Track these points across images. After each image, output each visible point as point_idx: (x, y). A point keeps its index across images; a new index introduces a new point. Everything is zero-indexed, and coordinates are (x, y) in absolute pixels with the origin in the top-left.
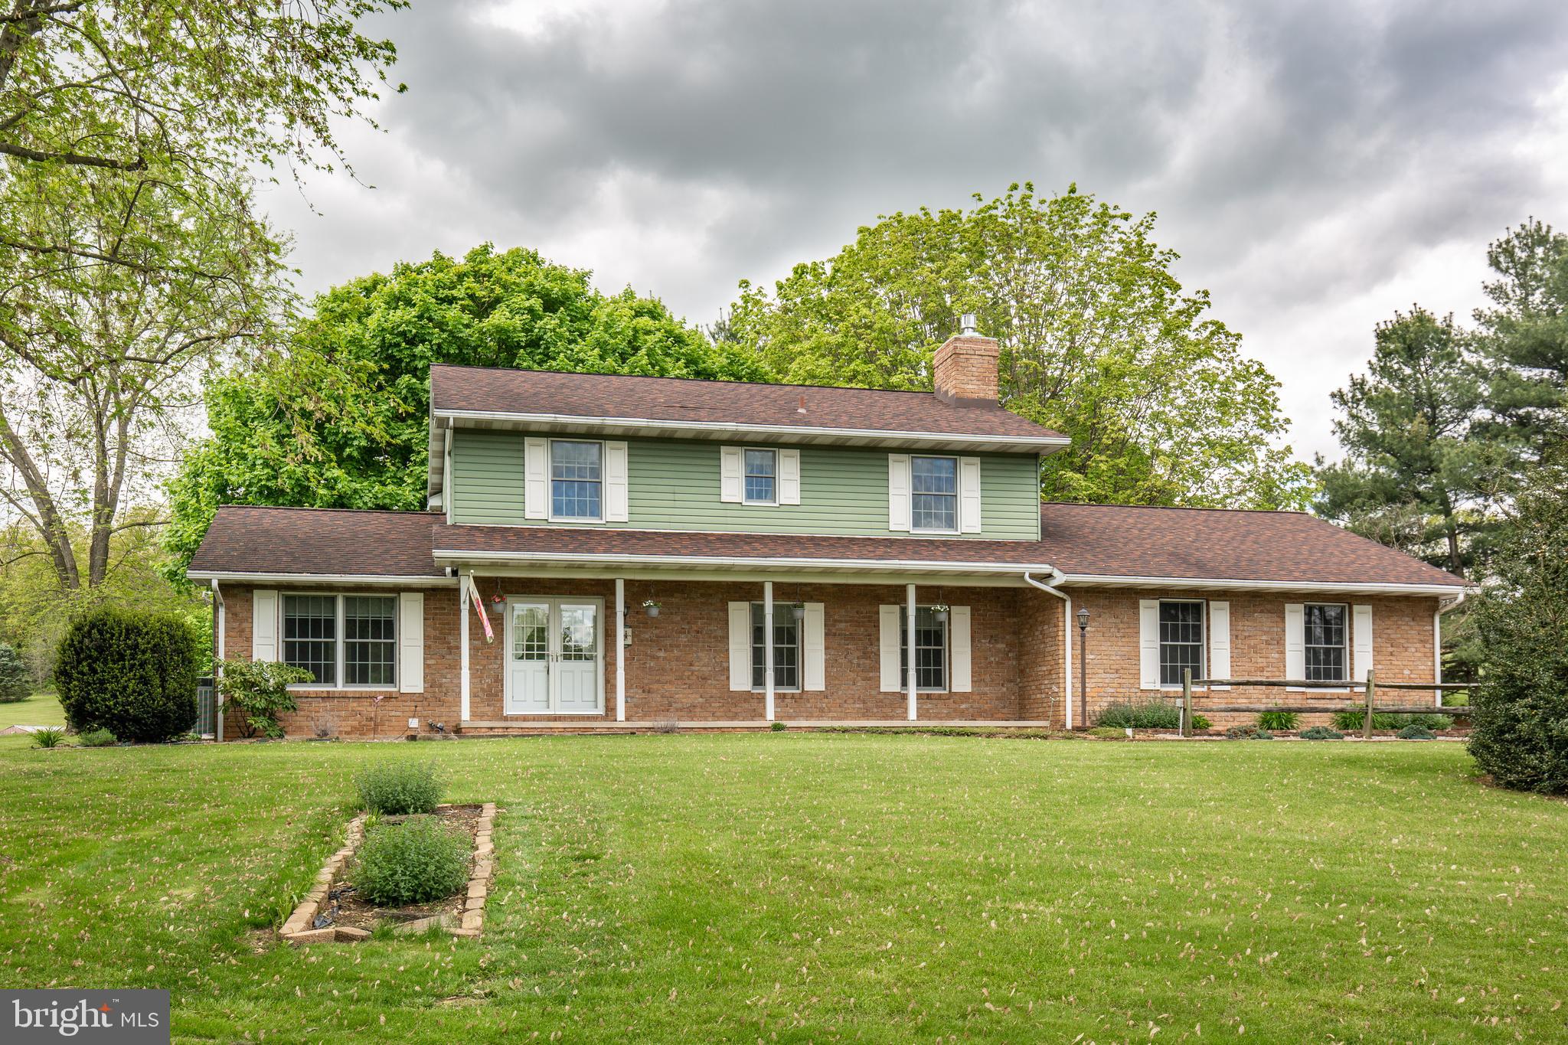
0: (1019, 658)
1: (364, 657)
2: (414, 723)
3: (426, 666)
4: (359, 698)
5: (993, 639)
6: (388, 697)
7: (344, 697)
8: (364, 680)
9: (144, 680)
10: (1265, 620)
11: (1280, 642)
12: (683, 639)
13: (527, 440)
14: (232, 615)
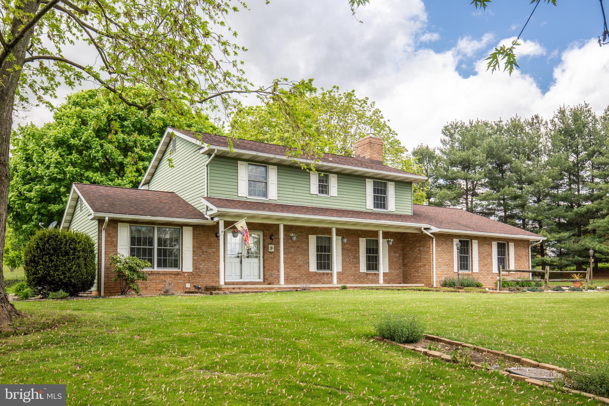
0: (403, 259)
1: (165, 255)
2: (188, 285)
3: (194, 260)
4: (165, 274)
5: (395, 252)
6: (177, 274)
7: (158, 273)
8: (165, 266)
9: (79, 265)
10: (487, 247)
11: (491, 255)
12: (293, 250)
13: (239, 162)
14: (108, 234)
